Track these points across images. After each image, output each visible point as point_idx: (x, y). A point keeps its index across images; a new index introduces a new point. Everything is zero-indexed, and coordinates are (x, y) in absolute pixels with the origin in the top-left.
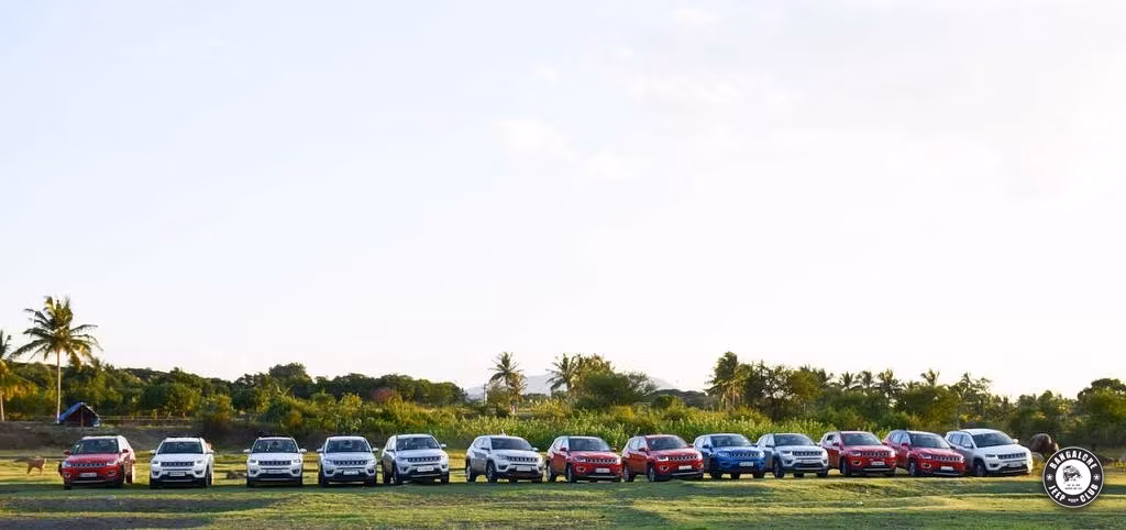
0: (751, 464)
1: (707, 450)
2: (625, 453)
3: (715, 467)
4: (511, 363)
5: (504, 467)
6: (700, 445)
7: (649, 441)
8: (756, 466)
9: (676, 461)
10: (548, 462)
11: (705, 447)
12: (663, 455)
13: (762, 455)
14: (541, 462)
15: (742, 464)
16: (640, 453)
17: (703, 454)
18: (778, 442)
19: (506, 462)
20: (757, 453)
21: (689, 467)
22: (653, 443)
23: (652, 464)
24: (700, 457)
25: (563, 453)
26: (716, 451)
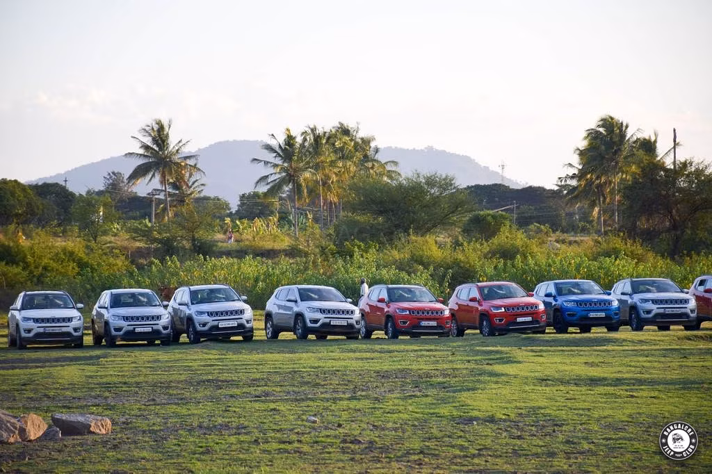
0: (603, 315)
1: (550, 300)
2: (452, 303)
3: (560, 319)
4: (172, 142)
5: (316, 321)
6: (542, 293)
7: (481, 289)
8: (608, 318)
9: (514, 312)
10: (363, 314)
11: (548, 295)
12: (497, 306)
13: (615, 304)
14: (357, 315)
15: (592, 315)
16: (471, 304)
17: (545, 303)
18: (636, 289)
19: (318, 316)
20: (610, 302)
21: (529, 319)
22: (486, 292)
23: (485, 315)
24: (542, 307)
25: (380, 305)
26: (561, 300)
